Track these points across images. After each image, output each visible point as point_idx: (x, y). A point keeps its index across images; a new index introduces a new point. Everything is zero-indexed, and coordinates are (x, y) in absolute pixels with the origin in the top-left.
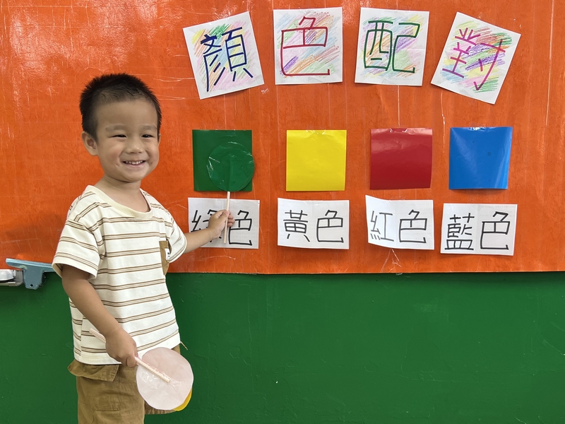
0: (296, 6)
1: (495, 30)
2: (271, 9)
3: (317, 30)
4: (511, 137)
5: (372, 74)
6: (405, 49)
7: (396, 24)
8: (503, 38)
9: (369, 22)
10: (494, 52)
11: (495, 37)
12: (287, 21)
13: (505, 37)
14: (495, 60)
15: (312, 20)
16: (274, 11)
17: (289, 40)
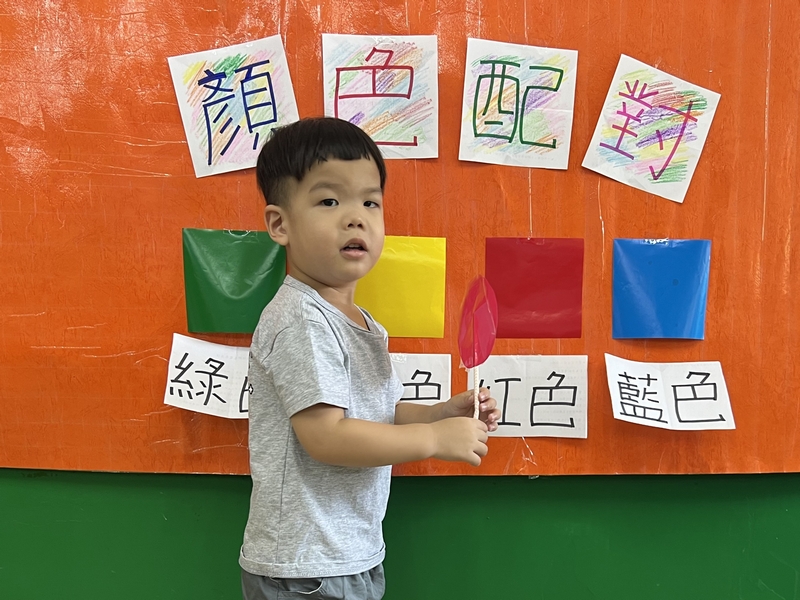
0: (361, 30)
1: (680, 85)
2: (318, 31)
3: (396, 71)
4: (708, 256)
5: (486, 148)
6: (539, 108)
7: (525, 68)
8: (693, 99)
9: (482, 62)
10: (679, 121)
11: (680, 97)
12: (346, 54)
13: (697, 97)
14: (682, 132)
15: (388, 54)
16: (324, 35)
17: (349, 85)
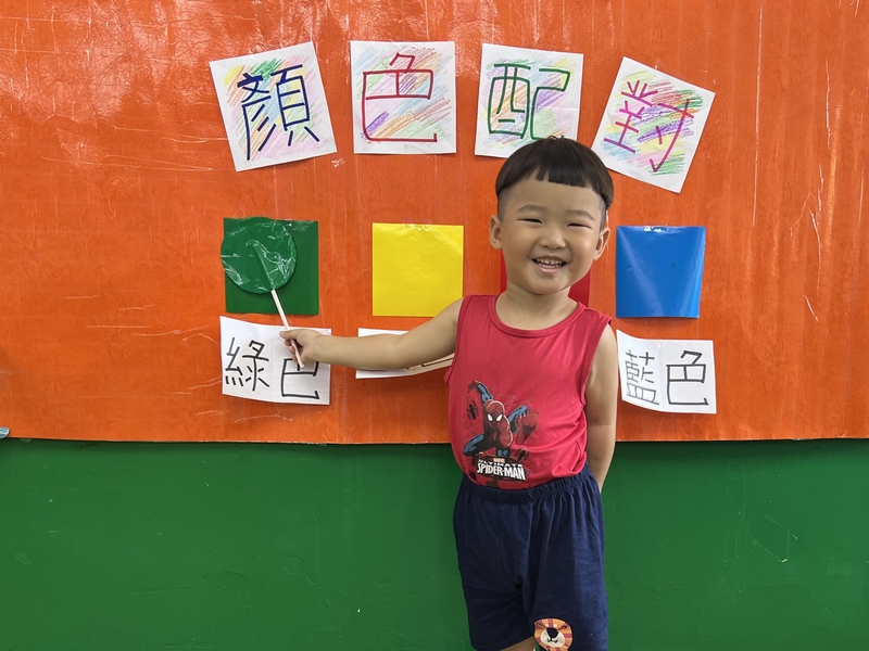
0: (385, 37)
1: (678, 85)
2: (347, 39)
3: (418, 74)
4: (704, 242)
5: (500, 144)
6: (548, 107)
7: (535, 71)
8: (690, 97)
9: (496, 66)
10: (677, 117)
11: (678, 95)
12: (372, 59)
13: (693, 96)
14: (679, 128)
15: (410, 59)
16: (352, 42)
17: (374, 87)
